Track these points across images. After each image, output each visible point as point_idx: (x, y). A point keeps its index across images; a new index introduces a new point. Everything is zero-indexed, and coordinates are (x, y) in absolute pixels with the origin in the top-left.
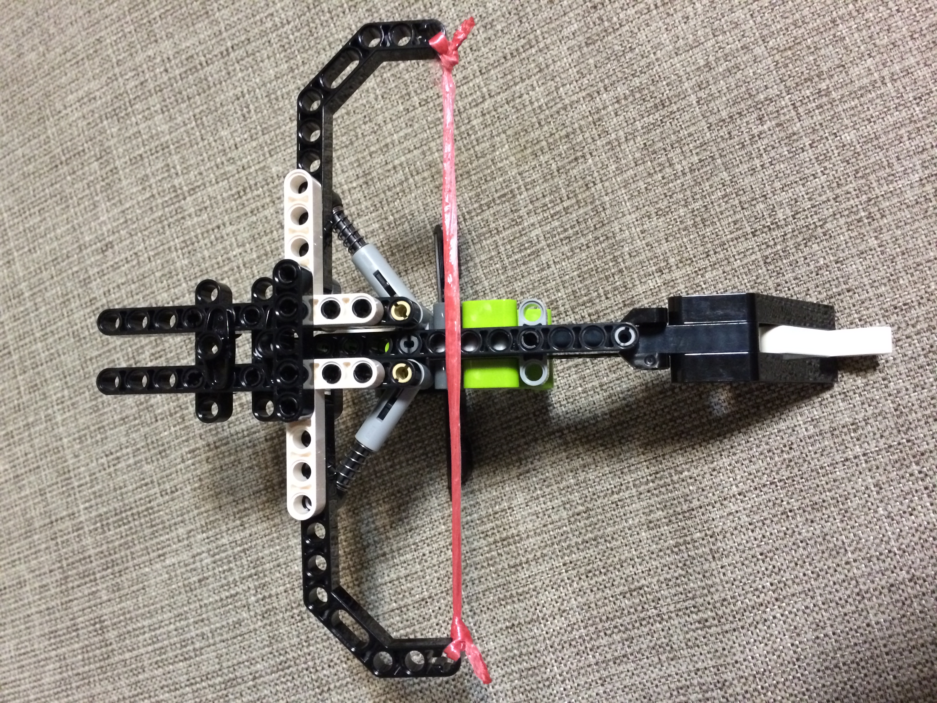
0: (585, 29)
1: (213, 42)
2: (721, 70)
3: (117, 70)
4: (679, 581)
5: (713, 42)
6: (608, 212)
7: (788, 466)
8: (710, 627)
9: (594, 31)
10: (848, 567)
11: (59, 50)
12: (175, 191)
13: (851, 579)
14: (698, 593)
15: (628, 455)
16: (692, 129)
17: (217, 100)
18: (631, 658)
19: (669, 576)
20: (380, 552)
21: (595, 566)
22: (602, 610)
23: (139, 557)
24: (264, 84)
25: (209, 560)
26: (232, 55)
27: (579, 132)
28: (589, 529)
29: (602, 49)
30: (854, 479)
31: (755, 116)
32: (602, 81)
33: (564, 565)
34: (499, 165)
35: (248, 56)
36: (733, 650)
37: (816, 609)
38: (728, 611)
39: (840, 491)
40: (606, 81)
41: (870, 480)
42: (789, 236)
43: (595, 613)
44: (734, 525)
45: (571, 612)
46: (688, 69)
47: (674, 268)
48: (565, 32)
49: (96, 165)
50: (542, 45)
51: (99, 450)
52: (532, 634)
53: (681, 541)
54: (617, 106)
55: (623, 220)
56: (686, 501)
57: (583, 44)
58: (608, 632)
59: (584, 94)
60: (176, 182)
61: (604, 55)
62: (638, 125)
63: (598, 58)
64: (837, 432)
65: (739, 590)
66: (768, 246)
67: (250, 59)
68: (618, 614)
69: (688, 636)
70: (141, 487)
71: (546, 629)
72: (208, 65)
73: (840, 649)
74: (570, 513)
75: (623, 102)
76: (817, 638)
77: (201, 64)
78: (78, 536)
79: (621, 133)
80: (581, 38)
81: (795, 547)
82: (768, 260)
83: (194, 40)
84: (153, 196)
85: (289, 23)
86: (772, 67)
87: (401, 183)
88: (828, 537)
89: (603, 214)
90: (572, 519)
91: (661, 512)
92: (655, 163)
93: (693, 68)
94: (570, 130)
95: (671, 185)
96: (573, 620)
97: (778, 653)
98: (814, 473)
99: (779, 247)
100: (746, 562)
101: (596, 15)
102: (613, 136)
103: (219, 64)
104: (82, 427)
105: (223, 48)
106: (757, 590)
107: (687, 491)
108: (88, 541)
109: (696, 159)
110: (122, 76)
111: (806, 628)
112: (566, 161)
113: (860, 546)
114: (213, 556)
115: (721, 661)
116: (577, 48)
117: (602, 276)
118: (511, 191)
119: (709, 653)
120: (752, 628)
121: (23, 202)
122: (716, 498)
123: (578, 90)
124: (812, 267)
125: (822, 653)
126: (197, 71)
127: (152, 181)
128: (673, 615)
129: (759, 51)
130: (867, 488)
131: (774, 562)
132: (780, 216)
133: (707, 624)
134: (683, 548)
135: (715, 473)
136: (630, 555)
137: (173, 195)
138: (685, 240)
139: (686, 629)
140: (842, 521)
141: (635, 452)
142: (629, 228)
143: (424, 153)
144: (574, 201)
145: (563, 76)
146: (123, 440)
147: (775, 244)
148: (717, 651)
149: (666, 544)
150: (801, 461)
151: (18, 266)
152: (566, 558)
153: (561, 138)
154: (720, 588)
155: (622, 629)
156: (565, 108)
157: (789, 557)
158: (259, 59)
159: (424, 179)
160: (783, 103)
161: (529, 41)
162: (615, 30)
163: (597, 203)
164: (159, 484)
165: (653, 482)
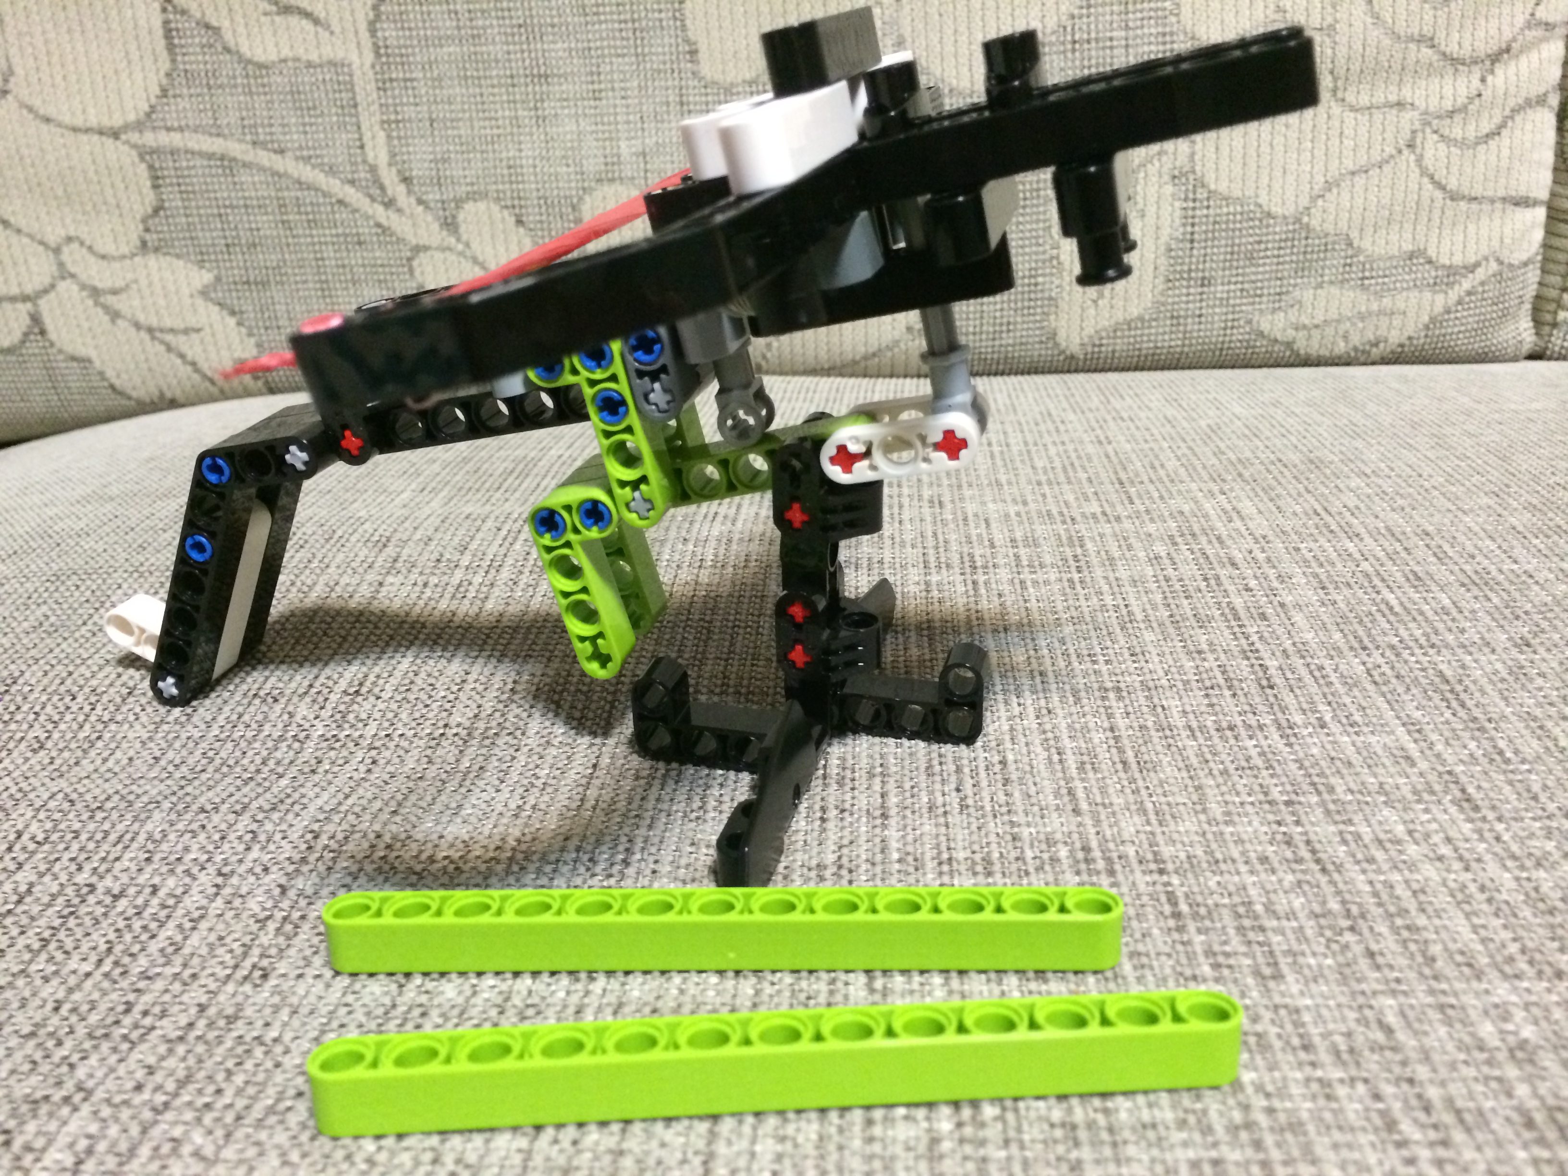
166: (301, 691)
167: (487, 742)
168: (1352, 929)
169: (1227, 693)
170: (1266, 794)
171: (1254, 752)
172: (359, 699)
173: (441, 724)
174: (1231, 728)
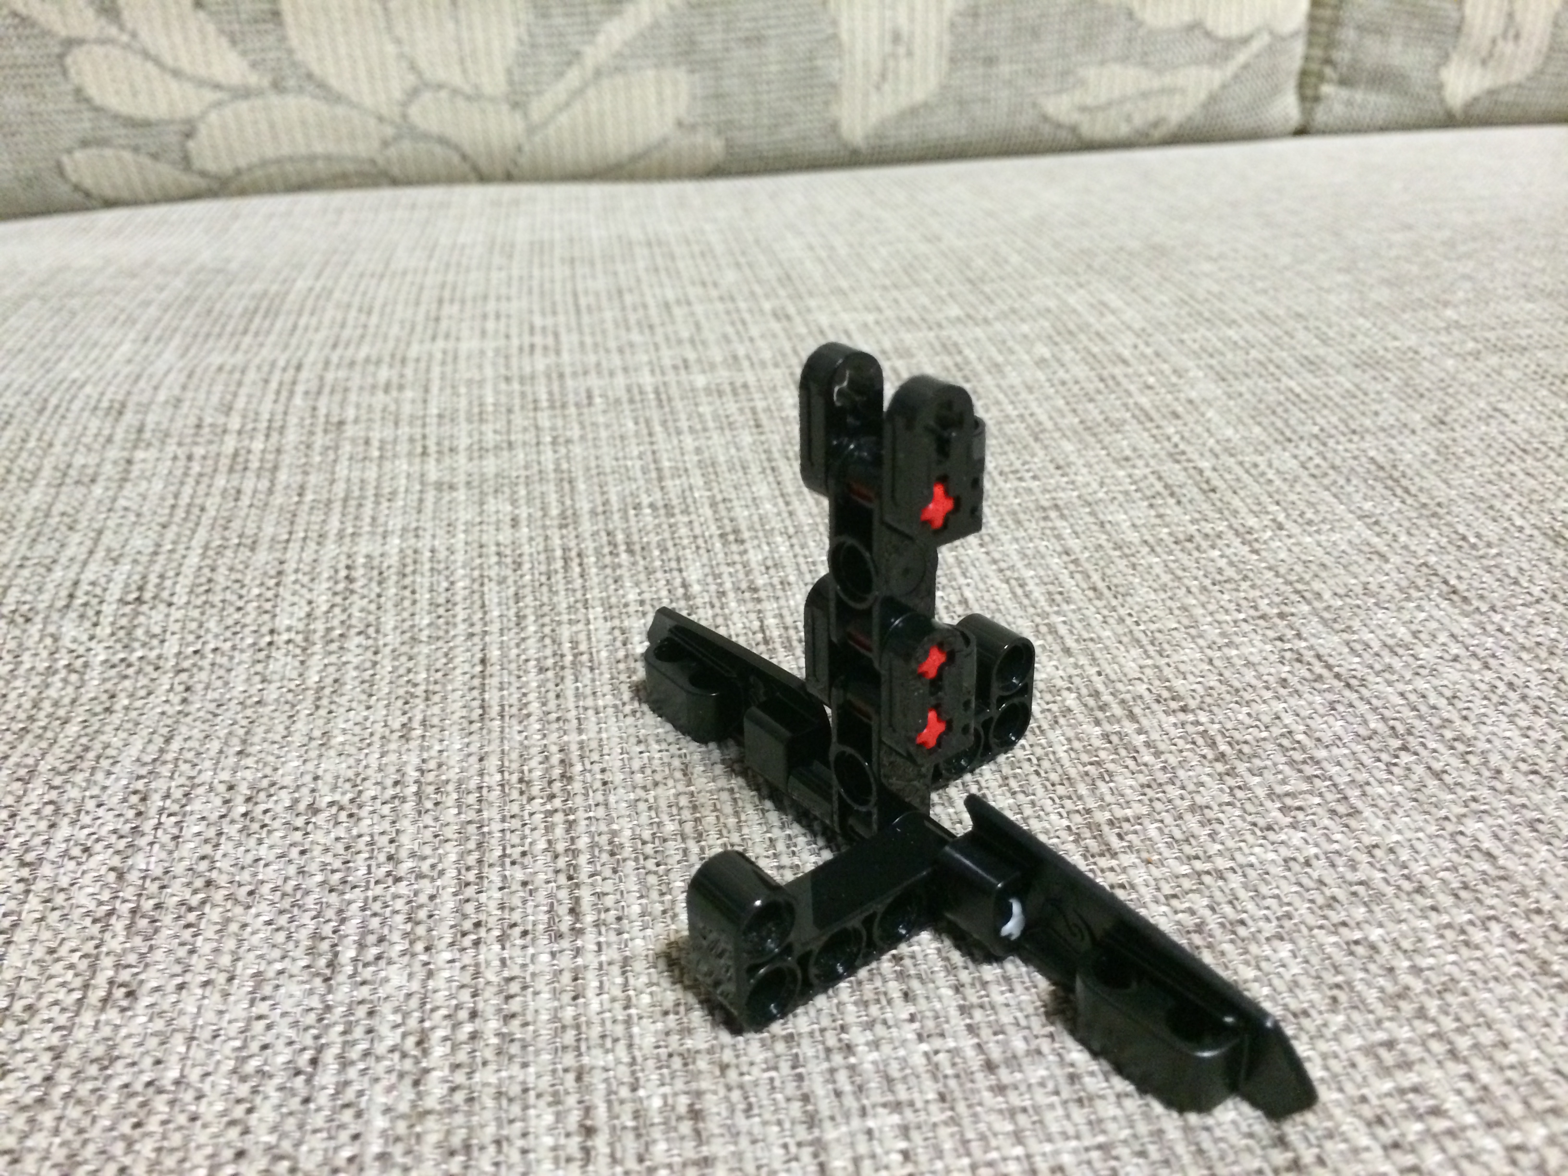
166: (60, 604)
167: (334, 646)
168: (1404, 748)
169: (1172, 501)
170: (1256, 608)
171: (1223, 563)
172: (145, 608)
173: (265, 629)
174: (1190, 539)
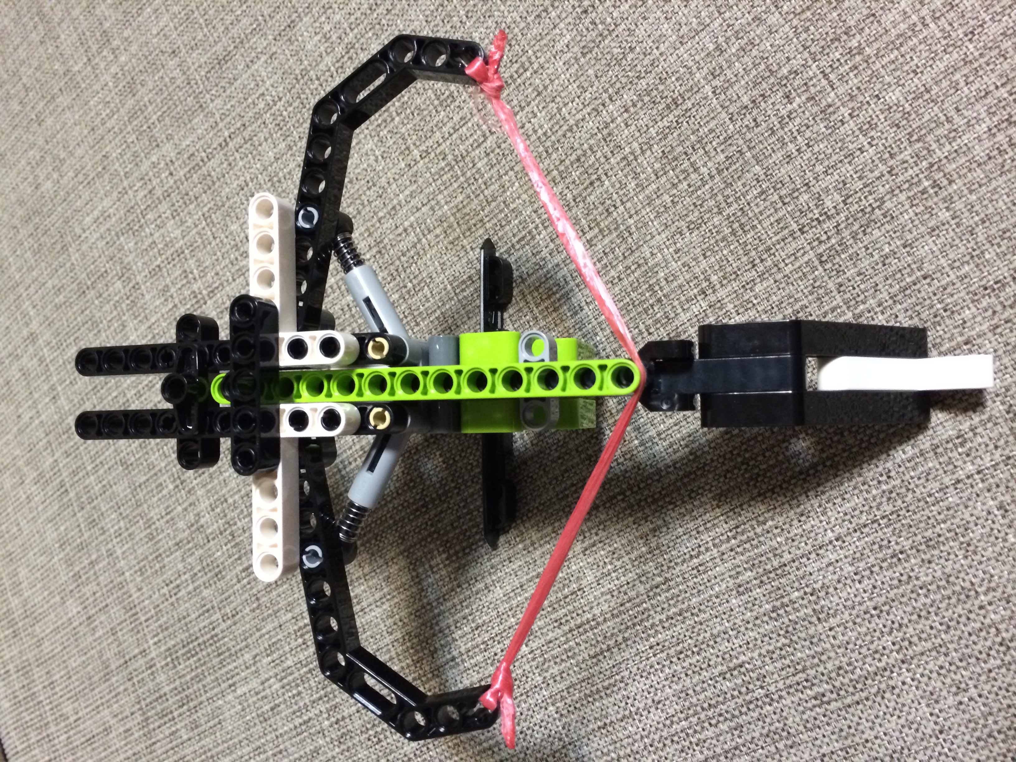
0: (579, 38)
1: (211, 135)
2: (734, 50)
3: (126, 183)
4: (783, 652)
5: (720, 21)
6: (635, 236)
7: (889, 499)
8: (828, 703)
9: (589, 38)
10: (983, 612)
11: (71, 174)
12: (195, 297)
13: (990, 626)
14: (808, 664)
15: (701, 510)
16: (712, 125)
17: (223, 194)
18: (744, 749)
19: (771, 648)
20: (449, 657)
21: (686, 645)
22: (702, 697)
23: (211, 689)
24: (265, 169)
25: (277, 686)
26: (230, 144)
27: (589, 153)
28: (672, 602)
29: (600, 56)
30: (970, 503)
31: (780, 94)
32: (606, 91)
33: (651, 648)
34: (512, 206)
35: (246, 143)
36: (861, 728)
37: (953, 668)
38: (846, 681)
39: (957, 521)
40: (610, 90)
41: (991, 503)
42: (843, 226)
43: (694, 700)
44: (836, 577)
45: (667, 702)
46: (697, 58)
47: (718, 286)
48: (559, 47)
49: (119, 284)
50: (536, 66)
51: (160, 580)
52: (626, 733)
53: (778, 604)
54: (626, 115)
55: (653, 243)
56: (775, 555)
57: (580, 55)
58: (713, 722)
59: (589, 109)
60: (195, 287)
61: (604, 62)
62: (653, 131)
63: (597, 67)
64: (940, 450)
65: (855, 655)
66: (820, 242)
67: (248, 146)
68: (721, 699)
69: (805, 717)
70: (203, 614)
71: (641, 726)
72: (209, 160)
73: (991, 714)
74: (648, 586)
75: (632, 110)
76: (961, 703)
77: (202, 160)
78: (152, 673)
79: (635, 145)
80: (576, 49)
81: (914, 596)
82: (824, 259)
83: (193, 137)
84: (175, 306)
85: (280, 99)
86: (791, 35)
87: (415, 246)
88: (952, 579)
89: (630, 240)
90: (651, 594)
91: (749, 573)
92: (678, 170)
93: (703, 55)
94: (579, 152)
95: (699, 192)
96: (671, 711)
97: (915, 726)
98: (922, 504)
99: (833, 241)
100: (858, 620)
101: (588, 20)
102: (627, 150)
103: (219, 156)
104: (141, 558)
105: (222, 139)
106: (876, 652)
107: (774, 543)
108: (162, 678)
109: (722, 157)
110: (131, 188)
111: (944, 693)
112: (581, 187)
113: (993, 585)
114: (281, 680)
115: (848, 742)
116: (573, 61)
117: (640, 309)
118: (530, 233)
119: (833, 733)
120: (879, 699)
121: (58, 334)
122: (809, 547)
123: (581, 106)
124: (876, 257)
125: (970, 721)
126: (200, 168)
127: (173, 290)
128: (784, 693)
129: (774, 19)
130: (989, 513)
131: (892, 617)
132: (829, 203)
133: (825, 699)
134: (781, 612)
135: (803, 518)
136: (723, 628)
137: (194, 301)
138: (725, 252)
139: (801, 708)
140: (966, 557)
141: (708, 506)
142: (660, 250)
143: (432, 208)
144: (596, 230)
145: (563, 95)
146: (180, 566)
147: (829, 238)
148: (841, 730)
149: (762, 610)
150: (904, 490)
151: (62, 401)
152: (652, 640)
153: (572, 164)
154: (832, 654)
155: (728, 716)
156: (570, 130)
157: (909, 609)
158: (257, 143)
159: (437, 236)
160: (811, 73)
161: (523, 65)
162: (610, 32)
163: (622, 228)
164: (220, 609)
165: (735, 538)
